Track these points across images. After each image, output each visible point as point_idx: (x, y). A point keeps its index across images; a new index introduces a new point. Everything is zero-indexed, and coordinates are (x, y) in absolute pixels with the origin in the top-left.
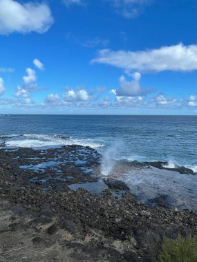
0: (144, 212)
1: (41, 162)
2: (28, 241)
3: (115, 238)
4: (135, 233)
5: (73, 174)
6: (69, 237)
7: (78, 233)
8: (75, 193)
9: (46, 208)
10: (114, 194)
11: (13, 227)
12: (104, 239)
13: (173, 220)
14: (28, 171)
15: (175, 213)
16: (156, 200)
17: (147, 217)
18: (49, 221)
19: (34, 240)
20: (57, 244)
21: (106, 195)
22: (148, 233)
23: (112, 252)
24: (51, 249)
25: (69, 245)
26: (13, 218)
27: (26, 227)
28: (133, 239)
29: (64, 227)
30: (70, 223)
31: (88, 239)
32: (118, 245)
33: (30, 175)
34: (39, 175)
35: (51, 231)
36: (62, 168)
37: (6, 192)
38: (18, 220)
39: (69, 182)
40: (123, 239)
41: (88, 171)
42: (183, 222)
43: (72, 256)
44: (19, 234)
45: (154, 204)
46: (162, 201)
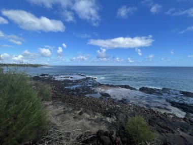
0: (117, 106)
1: (73, 85)
2: (72, 118)
3: (107, 116)
4: (115, 114)
5: (87, 90)
6: (88, 116)
7: (92, 115)
8: (88, 98)
9: (77, 104)
10: (104, 99)
11: (65, 112)
12: (102, 117)
13: (129, 109)
14: (68, 89)
15: (130, 106)
16: (122, 101)
17: (119, 108)
18: (79, 110)
19: (74, 118)
20: (84, 119)
21: (101, 99)
22: (121, 114)
23: (107, 122)
24: (81, 121)
25: (89, 119)
26: (64, 109)
27: (70, 112)
28: (114, 117)
29: (86, 112)
30: (88, 110)
31: (96, 117)
32: (108, 119)
33: (69, 90)
34: (73, 90)
35: (80, 114)
36: (82, 88)
37: (60, 98)
38: (66, 109)
39: (86, 94)
40: (110, 117)
41: (93, 89)
42: (133, 109)
43: (90, 124)
44: (68, 115)
45: (121, 103)
46: (124, 101)
